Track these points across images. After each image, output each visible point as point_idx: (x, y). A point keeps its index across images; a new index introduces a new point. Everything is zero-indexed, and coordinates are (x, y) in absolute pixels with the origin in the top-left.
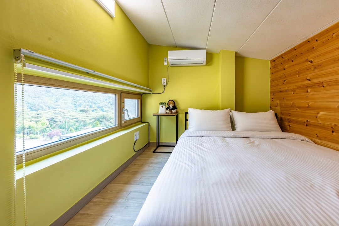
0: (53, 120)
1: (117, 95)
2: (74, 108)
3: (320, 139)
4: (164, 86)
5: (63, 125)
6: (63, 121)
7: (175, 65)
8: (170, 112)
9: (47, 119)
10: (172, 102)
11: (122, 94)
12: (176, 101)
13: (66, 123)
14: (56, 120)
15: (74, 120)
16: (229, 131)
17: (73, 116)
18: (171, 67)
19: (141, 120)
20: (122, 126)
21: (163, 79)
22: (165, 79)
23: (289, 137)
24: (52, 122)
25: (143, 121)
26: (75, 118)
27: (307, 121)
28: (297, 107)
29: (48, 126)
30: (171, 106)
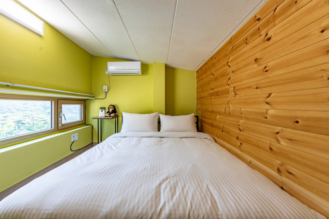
0: (20, 122)
1: (53, 102)
2: (44, 110)
3: (218, 138)
4: (106, 92)
5: (31, 127)
6: (31, 123)
7: (115, 75)
8: (109, 116)
9: (15, 121)
10: (112, 106)
11: (59, 100)
12: (116, 105)
13: (35, 125)
14: (24, 123)
15: (43, 122)
16: (153, 131)
17: (41, 118)
18: (112, 76)
19: (84, 122)
20: (59, 128)
21: (104, 86)
22: (106, 86)
23: (195, 136)
24: (21, 124)
25: (86, 123)
26: (44, 120)
27: (212, 123)
28: (208, 111)
29: (15, 128)
30: (111, 110)
